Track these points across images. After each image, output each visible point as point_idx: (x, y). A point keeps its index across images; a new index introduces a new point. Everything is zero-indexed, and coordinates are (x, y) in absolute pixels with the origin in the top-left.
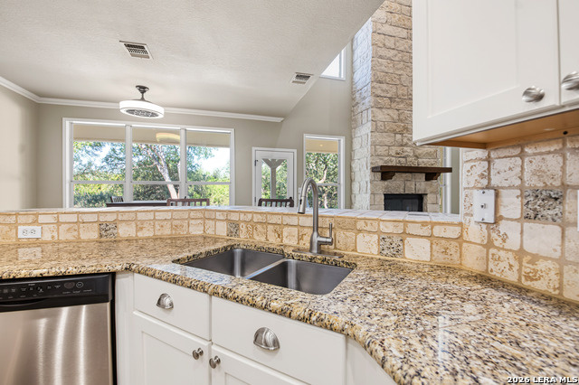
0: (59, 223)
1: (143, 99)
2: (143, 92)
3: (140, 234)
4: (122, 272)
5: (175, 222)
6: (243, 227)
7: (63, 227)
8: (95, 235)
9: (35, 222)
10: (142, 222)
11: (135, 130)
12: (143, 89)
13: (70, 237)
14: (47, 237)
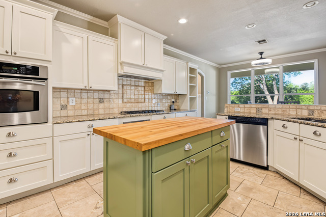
0: (245, 107)
1: (261, 58)
2: (261, 55)
3: (270, 112)
4: (270, 119)
5: (283, 109)
6: (316, 112)
7: (246, 109)
8: (255, 112)
9: (239, 107)
10: (271, 108)
11: (256, 71)
12: (261, 53)
13: (248, 111)
14: (242, 111)
